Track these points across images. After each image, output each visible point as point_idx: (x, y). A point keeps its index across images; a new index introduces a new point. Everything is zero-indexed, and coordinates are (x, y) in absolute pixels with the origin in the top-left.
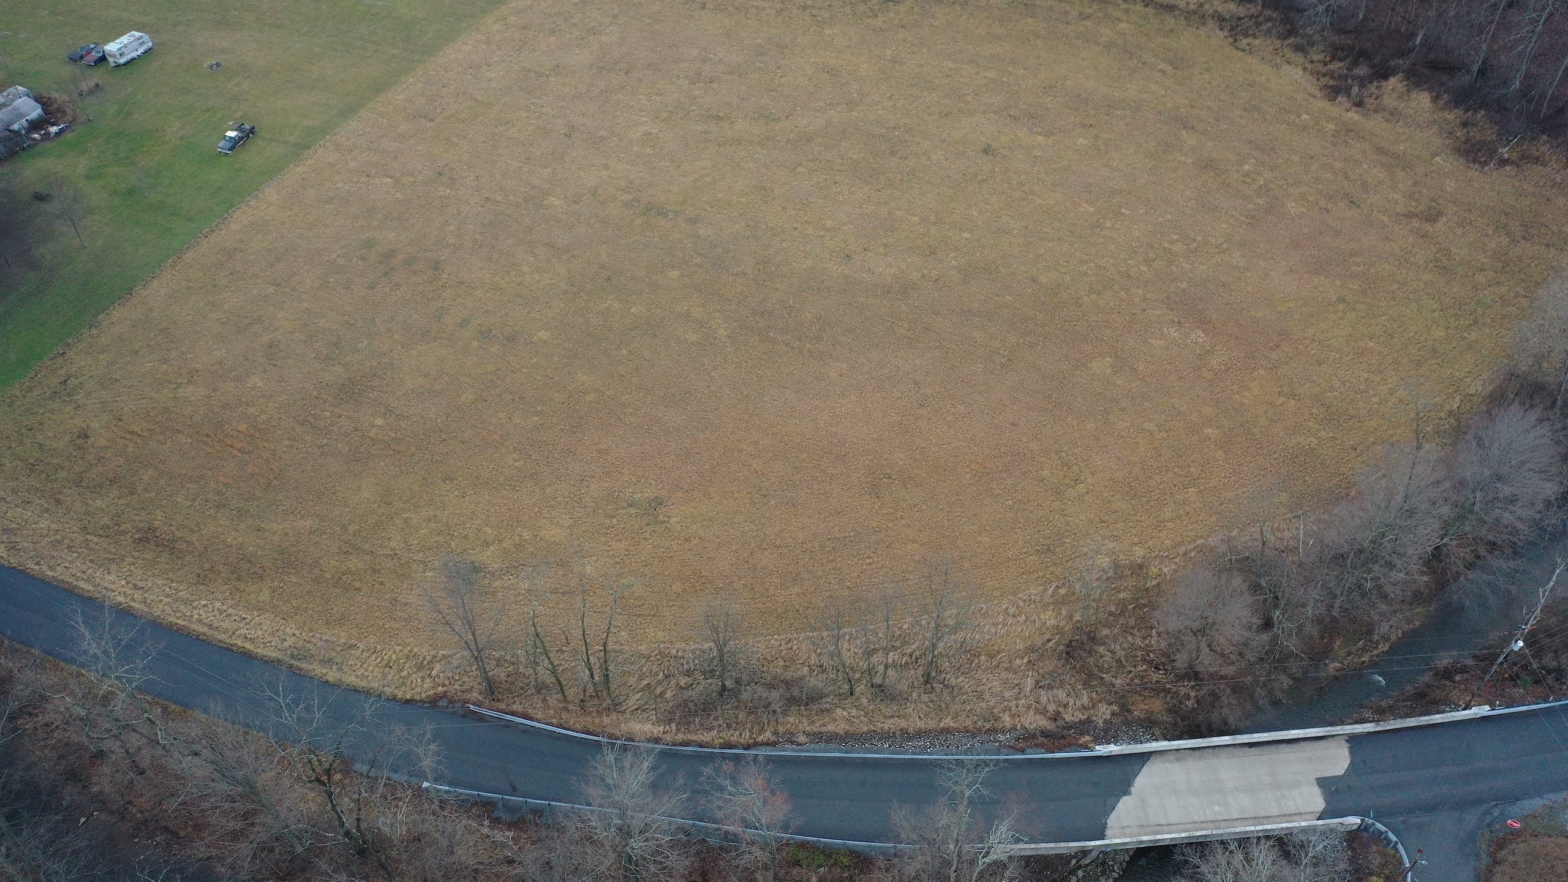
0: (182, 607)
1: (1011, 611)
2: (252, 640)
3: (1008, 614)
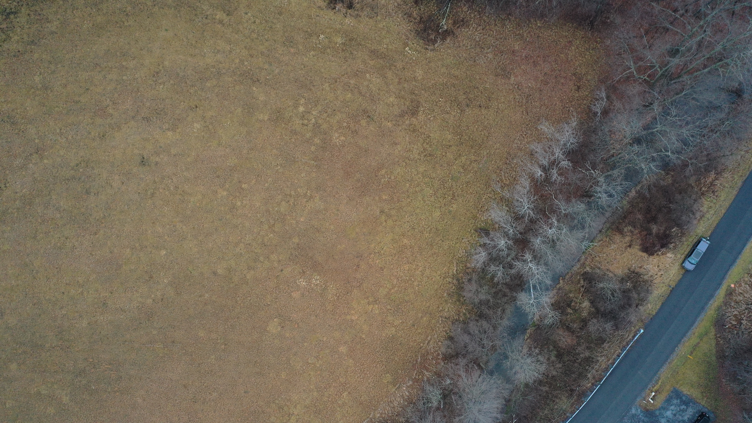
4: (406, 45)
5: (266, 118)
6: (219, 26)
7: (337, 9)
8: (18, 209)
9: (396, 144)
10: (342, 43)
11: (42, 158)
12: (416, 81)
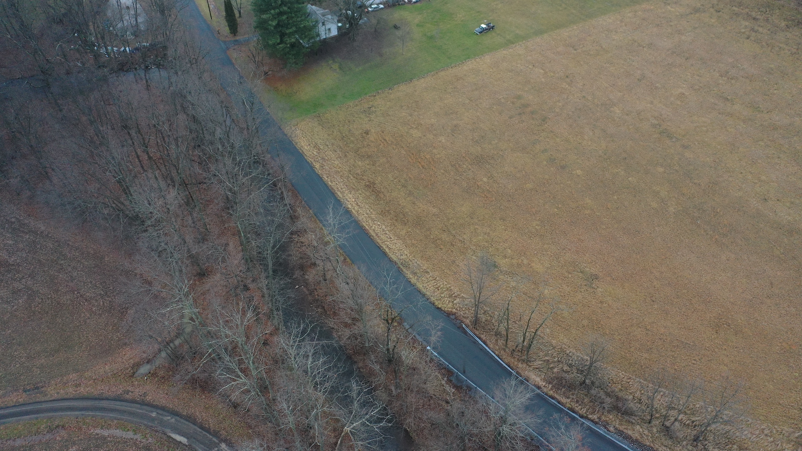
0: (370, 221)
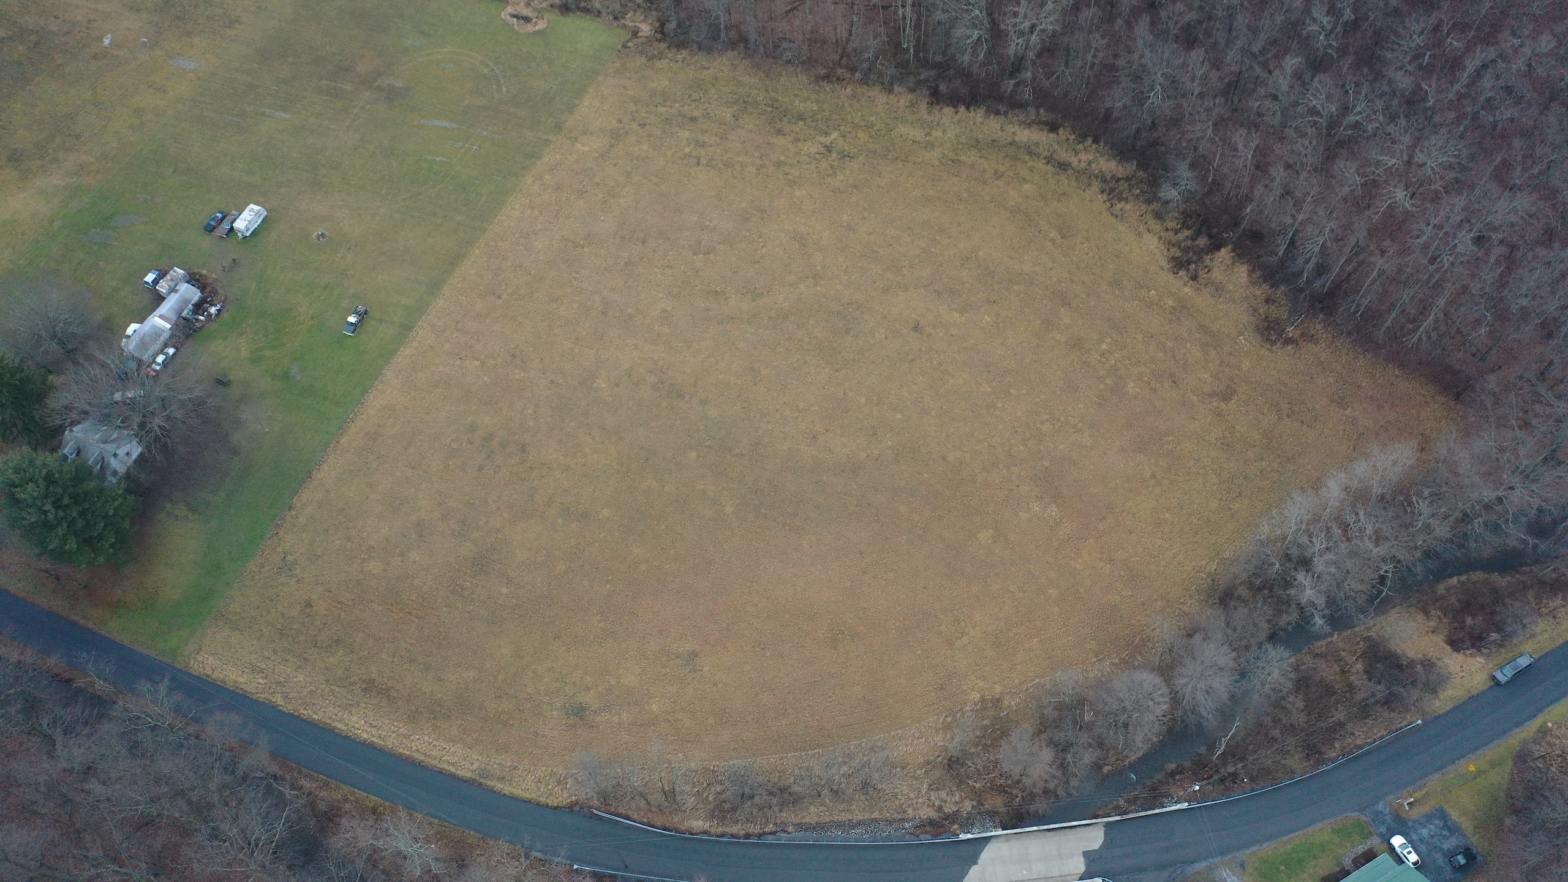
0: (404, 741)
1: (917, 735)
2: (453, 764)
3: (914, 736)
4: (1240, 333)
5: (1063, 340)
6: (1050, 244)
7: (1180, 274)
8: (770, 318)
9: (1194, 419)
10: (1172, 307)
11: (816, 285)
12: (1238, 370)
